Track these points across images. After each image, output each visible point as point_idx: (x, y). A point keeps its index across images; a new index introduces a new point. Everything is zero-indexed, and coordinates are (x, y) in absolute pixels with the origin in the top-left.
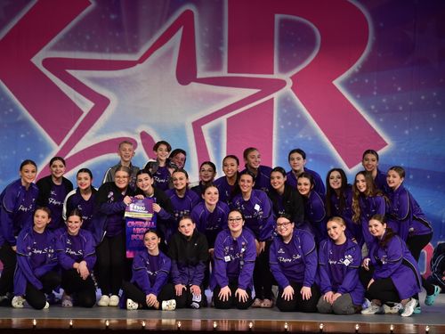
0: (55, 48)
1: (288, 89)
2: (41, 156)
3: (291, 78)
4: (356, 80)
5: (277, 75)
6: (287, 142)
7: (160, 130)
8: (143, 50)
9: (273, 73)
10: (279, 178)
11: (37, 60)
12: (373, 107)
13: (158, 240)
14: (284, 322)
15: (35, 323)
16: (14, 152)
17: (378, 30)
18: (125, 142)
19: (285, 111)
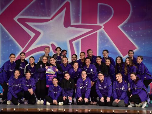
0: (22, 15)
1: (102, 29)
2: (17, 52)
3: (103, 25)
4: (126, 26)
5: (98, 24)
6: (102, 47)
7: (58, 43)
8: (52, 16)
9: (97, 24)
10: (99, 60)
11: (16, 19)
12: (132, 35)
13: (57, 81)
14: (101, 110)
15: (15, 110)
16: (8, 51)
17: (133, 9)
18: (47, 47)
19: (101, 36)
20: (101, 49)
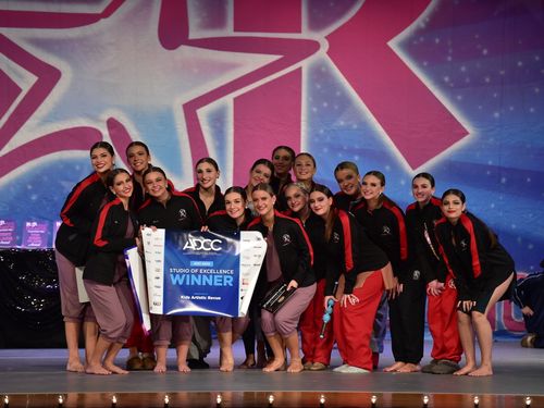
1: (322, 54)
3: (326, 38)
4: (422, 39)
5: (306, 34)
6: (322, 131)
7: (138, 117)
9: (300, 32)
12: (446, 79)
19: (319, 86)
20: (317, 140)
